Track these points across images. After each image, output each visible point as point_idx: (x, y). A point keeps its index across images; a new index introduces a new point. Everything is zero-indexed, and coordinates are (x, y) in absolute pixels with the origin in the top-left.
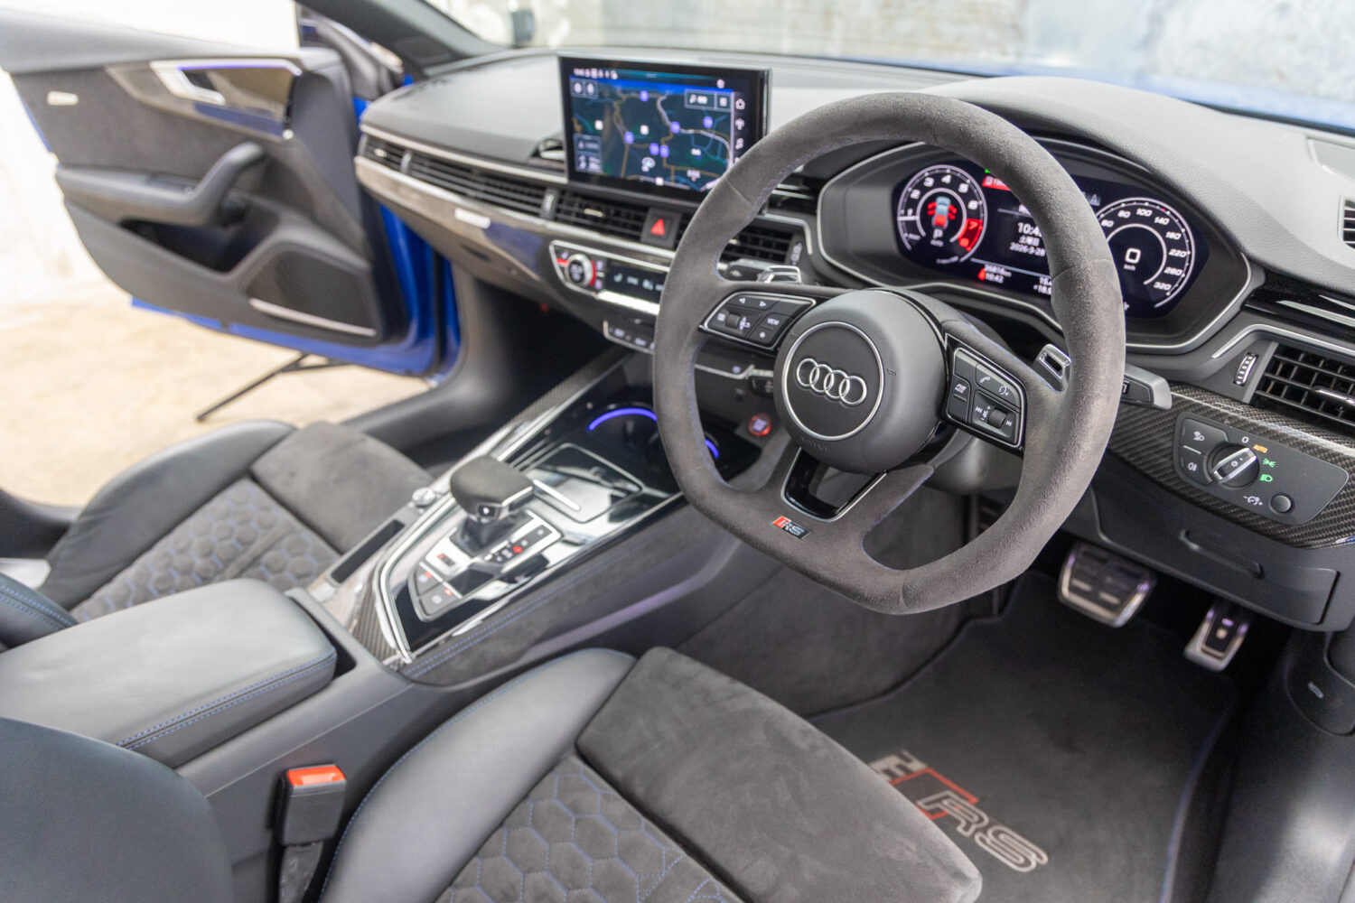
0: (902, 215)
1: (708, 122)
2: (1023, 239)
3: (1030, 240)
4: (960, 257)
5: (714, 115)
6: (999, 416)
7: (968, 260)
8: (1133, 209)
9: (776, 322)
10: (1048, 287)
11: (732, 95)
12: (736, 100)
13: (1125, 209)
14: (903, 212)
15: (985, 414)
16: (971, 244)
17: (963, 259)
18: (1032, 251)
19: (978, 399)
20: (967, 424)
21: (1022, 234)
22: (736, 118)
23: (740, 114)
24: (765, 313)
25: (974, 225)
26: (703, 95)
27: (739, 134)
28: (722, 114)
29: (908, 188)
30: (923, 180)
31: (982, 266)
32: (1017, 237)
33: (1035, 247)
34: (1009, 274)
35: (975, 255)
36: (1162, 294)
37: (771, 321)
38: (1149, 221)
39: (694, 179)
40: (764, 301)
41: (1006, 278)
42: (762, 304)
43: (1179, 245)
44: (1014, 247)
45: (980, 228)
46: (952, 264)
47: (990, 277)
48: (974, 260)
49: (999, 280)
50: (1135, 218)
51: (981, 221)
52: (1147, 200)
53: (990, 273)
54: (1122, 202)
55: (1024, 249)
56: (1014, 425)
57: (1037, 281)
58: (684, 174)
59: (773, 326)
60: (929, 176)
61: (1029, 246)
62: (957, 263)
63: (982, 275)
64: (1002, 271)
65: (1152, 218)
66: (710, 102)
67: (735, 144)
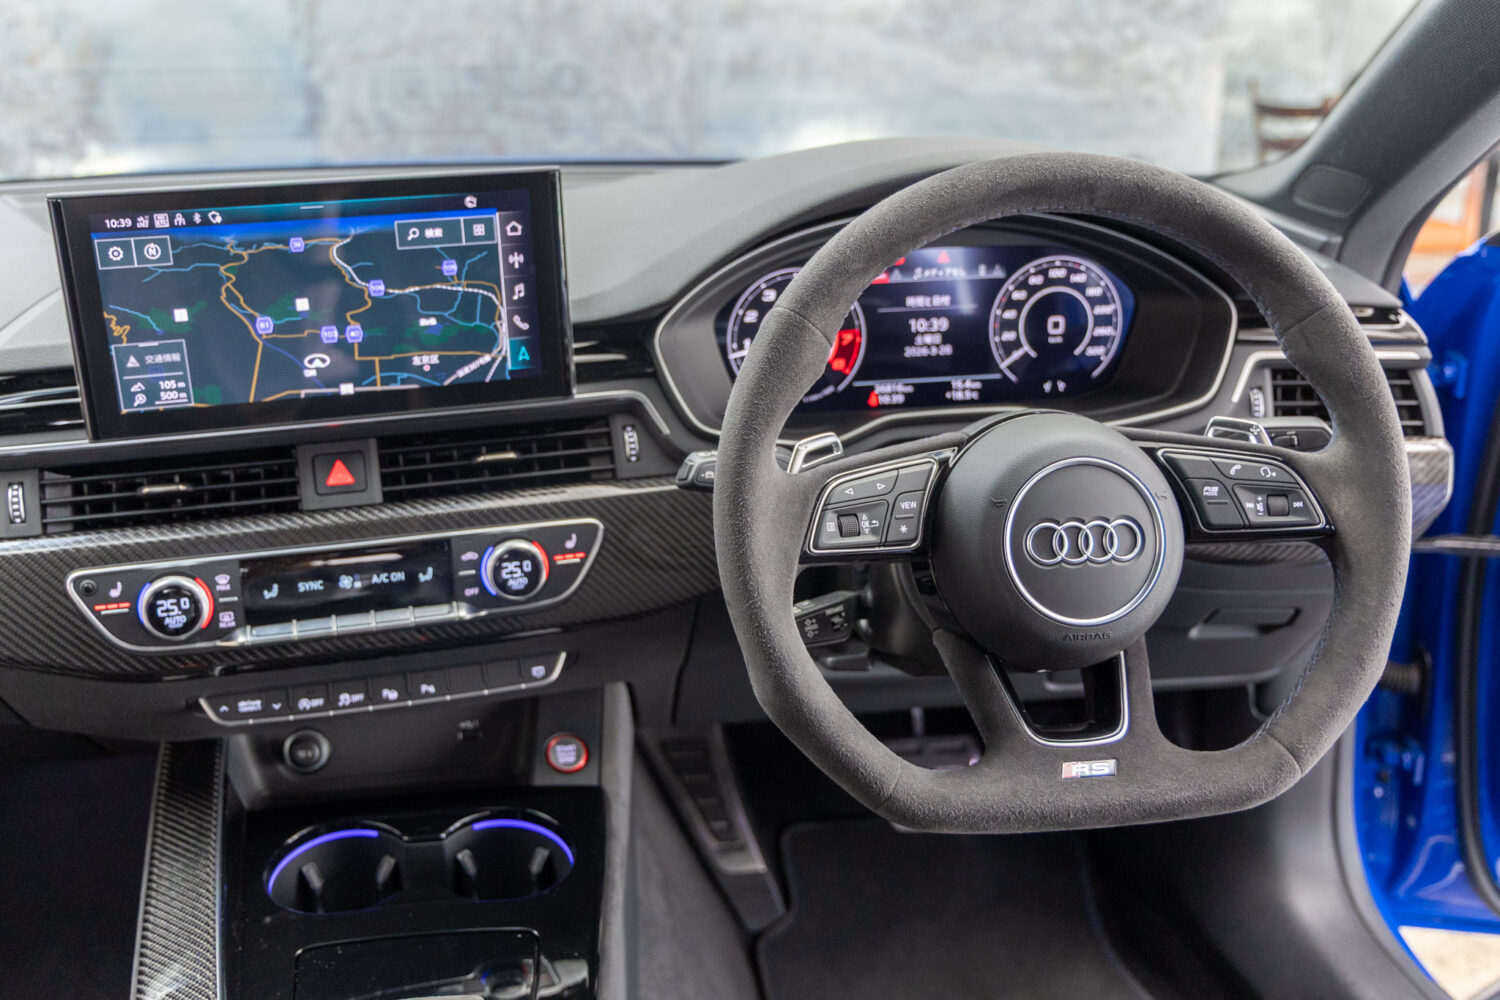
0: (734, 351)
1: (450, 267)
2: (919, 340)
3: (928, 339)
4: (836, 386)
5: (460, 255)
6: (1278, 503)
7: (850, 385)
8: (1044, 272)
9: (914, 505)
10: (964, 390)
11: (497, 217)
12: (503, 225)
13: (1036, 274)
14: (735, 346)
15: (1260, 507)
16: (849, 364)
17: (841, 387)
18: (934, 351)
19: (1241, 493)
20: (1244, 527)
21: (918, 333)
22: (508, 252)
23: (515, 245)
24: (890, 498)
25: (848, 337)
26: (433, 226)
27: (518, 274)
28: (480, 249)
29: (738, 310)
30: (761, 294)
31: (872, 389)
32: (910, 340)
33: (938, 346)
34: (910, 389)
35: (858, 377)
36: (1097, 361)
37: (905, 505)
38: (1065, 281)
39: (427, 368)
40: (881, 481)
41: (907, 395)
42: (881, 487)
43: (1104, 300)
44: (910, 352)
45: (858, 340)
46: (826, 398)
47: (885, 400)
48: (857, 384)
49: (900, 399)
50: (1049, 282)
51: (857, 329)
52: (1057, 259)
53: (882, 394)
54: (1031, 267)
55: (924, 352)
56: (1304, 503)
57: (948, 387)
58: (405, 364)
59: (911, 510)
60: (768, 288)
61: (929, 346)
62: (834, 394)
63: (873, 401)
64: (900, 388)
65: (1067, 277)
66: (451, 231)
67: (511, 292)
